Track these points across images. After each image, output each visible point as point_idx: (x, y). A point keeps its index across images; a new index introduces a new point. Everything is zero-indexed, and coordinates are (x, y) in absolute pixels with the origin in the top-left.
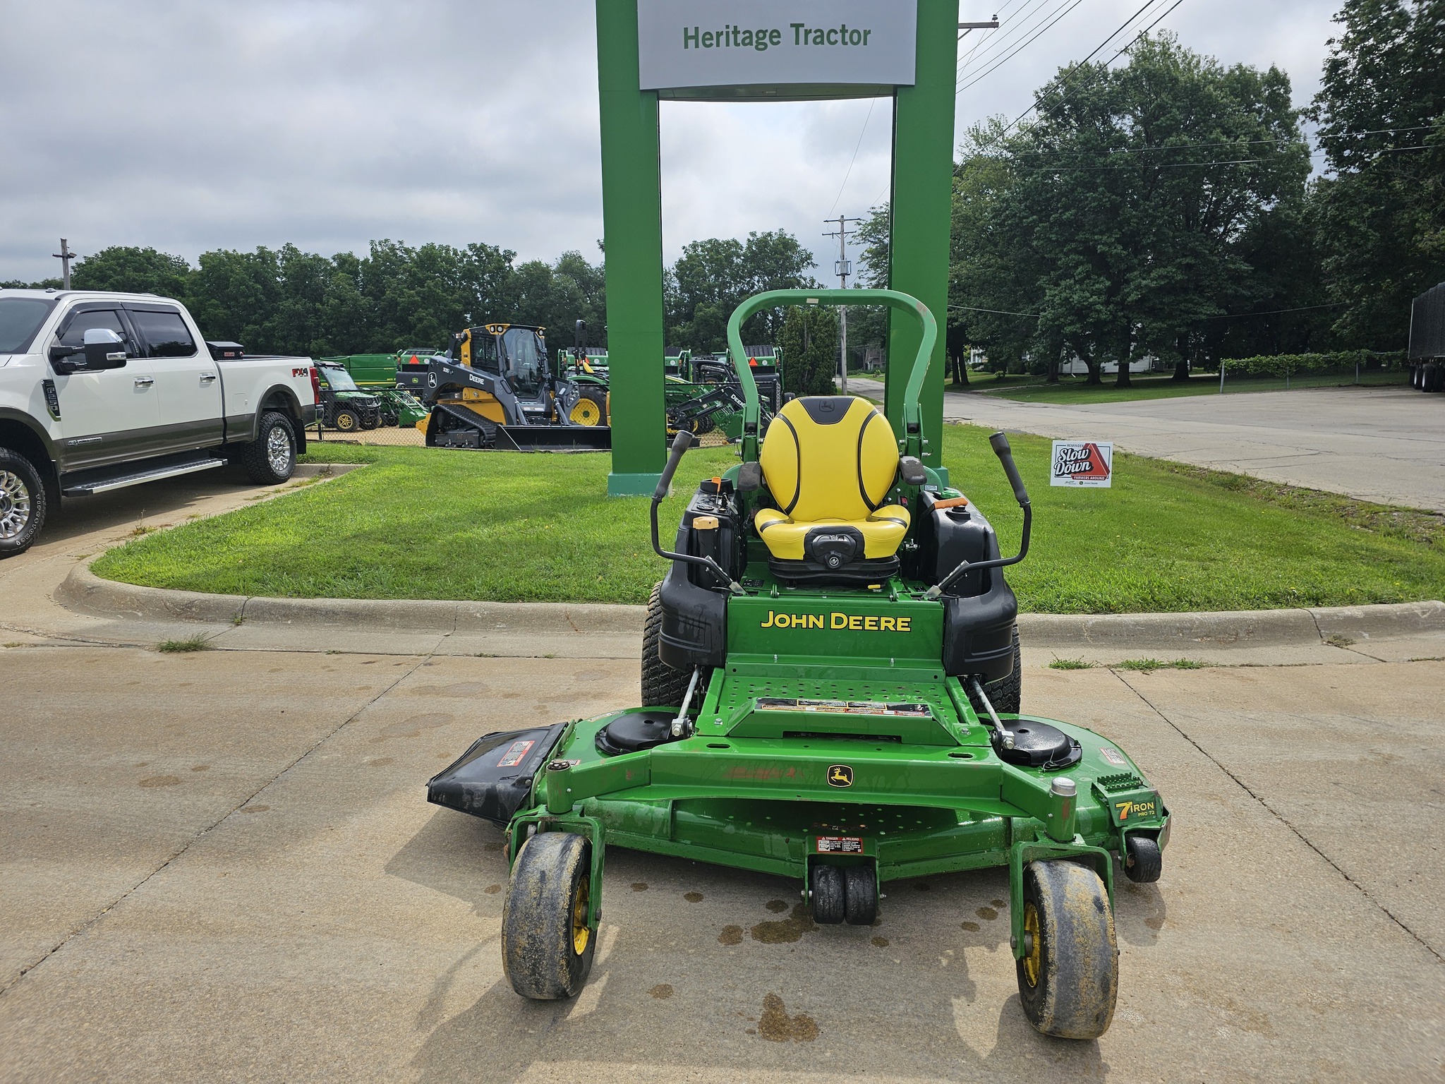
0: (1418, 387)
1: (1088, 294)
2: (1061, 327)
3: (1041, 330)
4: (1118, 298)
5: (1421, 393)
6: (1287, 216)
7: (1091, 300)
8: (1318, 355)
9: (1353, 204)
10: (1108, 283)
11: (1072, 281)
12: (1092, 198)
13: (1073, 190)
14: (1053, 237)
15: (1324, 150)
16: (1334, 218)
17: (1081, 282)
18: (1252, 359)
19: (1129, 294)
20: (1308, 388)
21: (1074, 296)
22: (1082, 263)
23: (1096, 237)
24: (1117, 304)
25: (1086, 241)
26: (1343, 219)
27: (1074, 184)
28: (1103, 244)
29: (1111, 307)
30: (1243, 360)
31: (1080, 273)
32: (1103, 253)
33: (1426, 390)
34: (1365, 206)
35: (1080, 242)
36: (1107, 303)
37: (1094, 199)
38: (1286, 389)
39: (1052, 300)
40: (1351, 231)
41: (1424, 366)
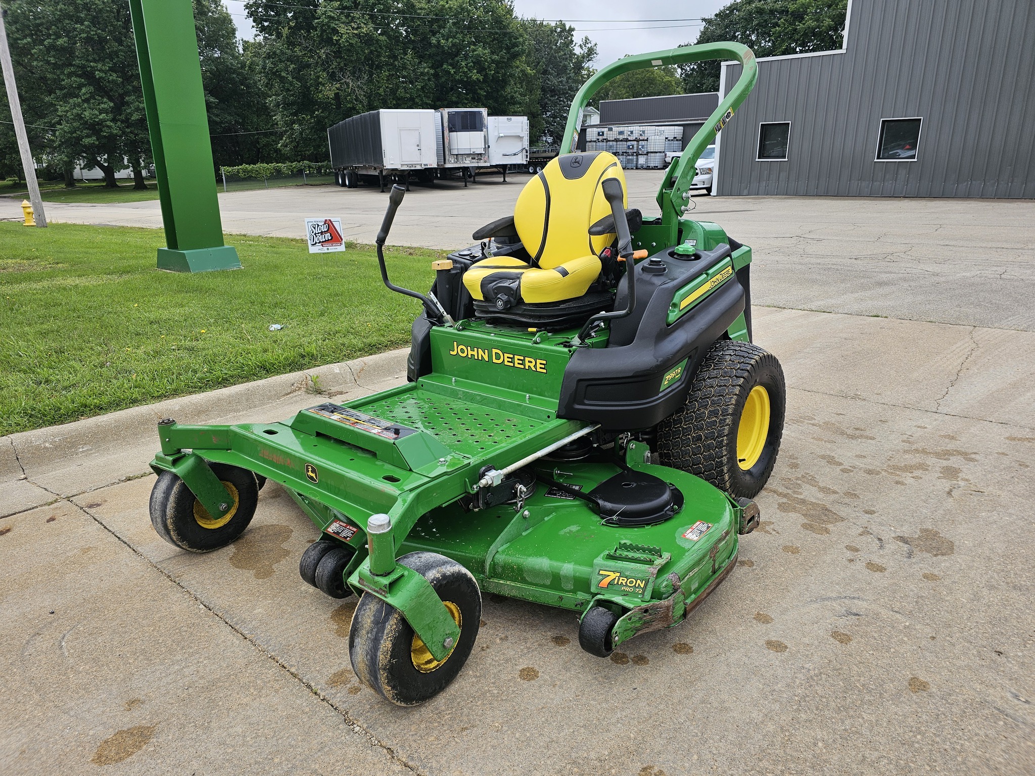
0: (344, 185)
1: (97, 112)
2: (79, 139)
3: (60, 141)
4: (123, 117)
5: (346, 189)
6: (231, 64)
7: (101, 117)
8: (280, 164)
9: (281, 61)
10: (112, 104)
11: (80, 100)
12: (81, 29)
13: (59, 20)
14: (52, 60)
15: (251, 19)
16: (271, 69)
17: (87, 101)
18: (240, 167)
19: (131, 114)
20: (279, 187)
21: (85, 113)
22: (84, 85)
23: (91, 64)
24: (122, 122)
25: (83, 67)
26: (277, 71)
27: (60, 15)
28: (99, 71)
29: (119, 123)
30: (234, 168)
31: (84, 94)
32: (100, 78)
33: (350, 187)
34: (288, 63)
35: (78, 67)
36: (114, 120)
37: (82, 31)
38: (267, 188)
39: (66, 115)
40: (283, 80)
41: (345, 172)
